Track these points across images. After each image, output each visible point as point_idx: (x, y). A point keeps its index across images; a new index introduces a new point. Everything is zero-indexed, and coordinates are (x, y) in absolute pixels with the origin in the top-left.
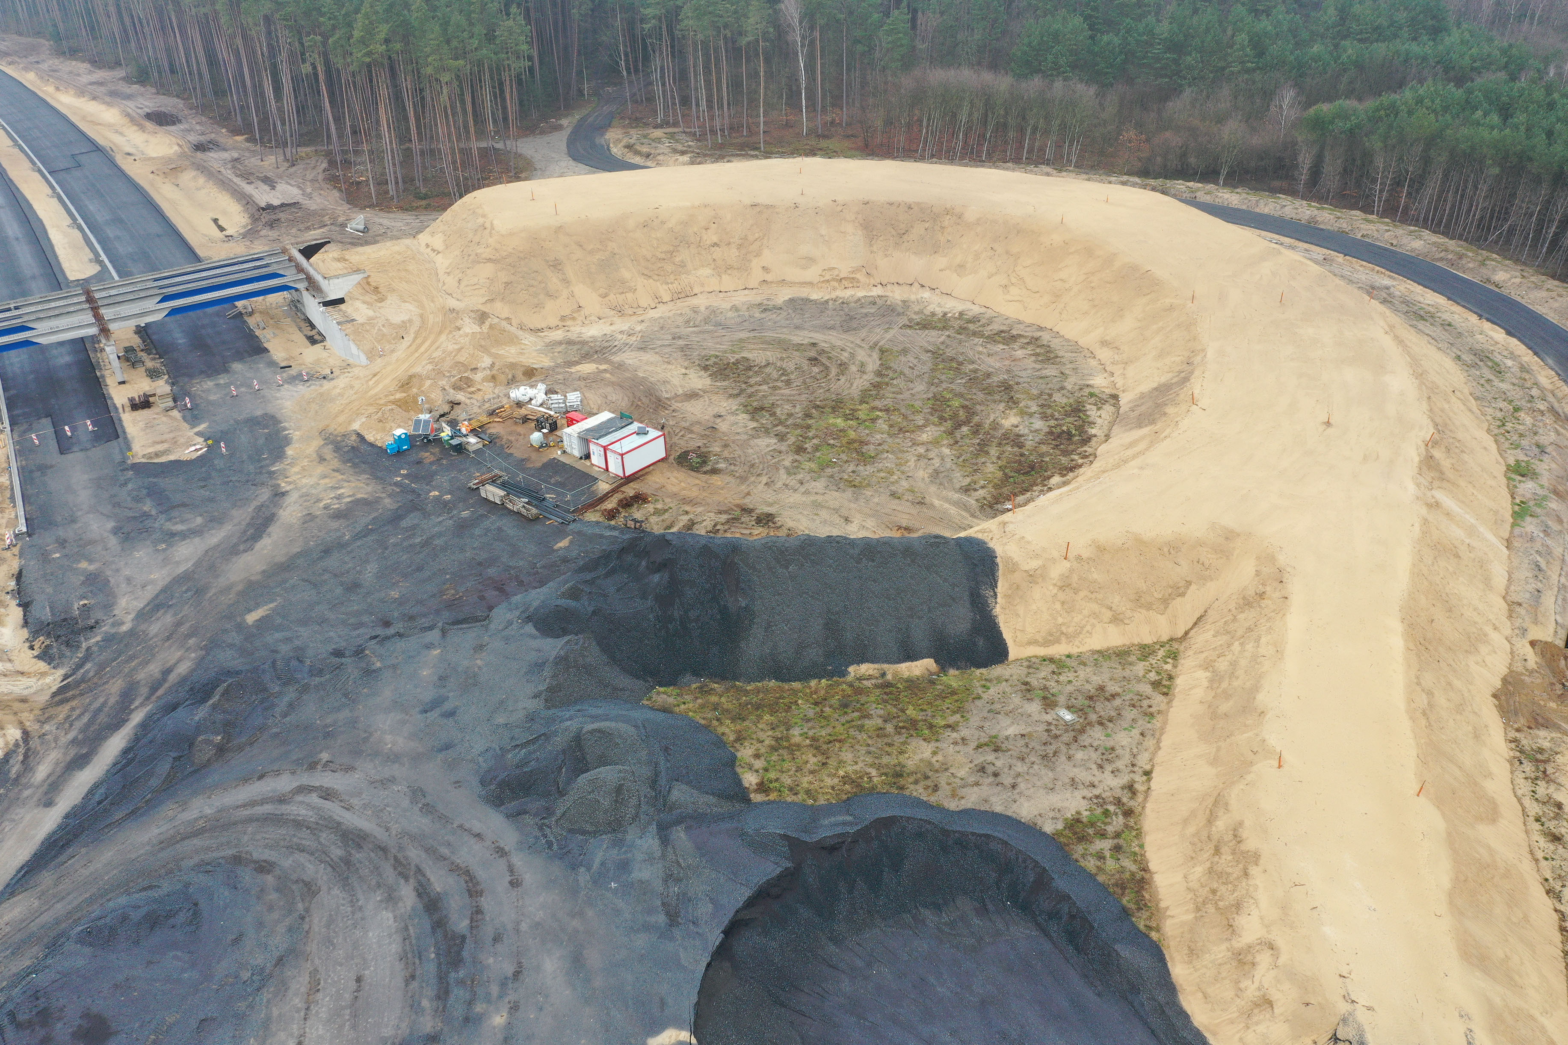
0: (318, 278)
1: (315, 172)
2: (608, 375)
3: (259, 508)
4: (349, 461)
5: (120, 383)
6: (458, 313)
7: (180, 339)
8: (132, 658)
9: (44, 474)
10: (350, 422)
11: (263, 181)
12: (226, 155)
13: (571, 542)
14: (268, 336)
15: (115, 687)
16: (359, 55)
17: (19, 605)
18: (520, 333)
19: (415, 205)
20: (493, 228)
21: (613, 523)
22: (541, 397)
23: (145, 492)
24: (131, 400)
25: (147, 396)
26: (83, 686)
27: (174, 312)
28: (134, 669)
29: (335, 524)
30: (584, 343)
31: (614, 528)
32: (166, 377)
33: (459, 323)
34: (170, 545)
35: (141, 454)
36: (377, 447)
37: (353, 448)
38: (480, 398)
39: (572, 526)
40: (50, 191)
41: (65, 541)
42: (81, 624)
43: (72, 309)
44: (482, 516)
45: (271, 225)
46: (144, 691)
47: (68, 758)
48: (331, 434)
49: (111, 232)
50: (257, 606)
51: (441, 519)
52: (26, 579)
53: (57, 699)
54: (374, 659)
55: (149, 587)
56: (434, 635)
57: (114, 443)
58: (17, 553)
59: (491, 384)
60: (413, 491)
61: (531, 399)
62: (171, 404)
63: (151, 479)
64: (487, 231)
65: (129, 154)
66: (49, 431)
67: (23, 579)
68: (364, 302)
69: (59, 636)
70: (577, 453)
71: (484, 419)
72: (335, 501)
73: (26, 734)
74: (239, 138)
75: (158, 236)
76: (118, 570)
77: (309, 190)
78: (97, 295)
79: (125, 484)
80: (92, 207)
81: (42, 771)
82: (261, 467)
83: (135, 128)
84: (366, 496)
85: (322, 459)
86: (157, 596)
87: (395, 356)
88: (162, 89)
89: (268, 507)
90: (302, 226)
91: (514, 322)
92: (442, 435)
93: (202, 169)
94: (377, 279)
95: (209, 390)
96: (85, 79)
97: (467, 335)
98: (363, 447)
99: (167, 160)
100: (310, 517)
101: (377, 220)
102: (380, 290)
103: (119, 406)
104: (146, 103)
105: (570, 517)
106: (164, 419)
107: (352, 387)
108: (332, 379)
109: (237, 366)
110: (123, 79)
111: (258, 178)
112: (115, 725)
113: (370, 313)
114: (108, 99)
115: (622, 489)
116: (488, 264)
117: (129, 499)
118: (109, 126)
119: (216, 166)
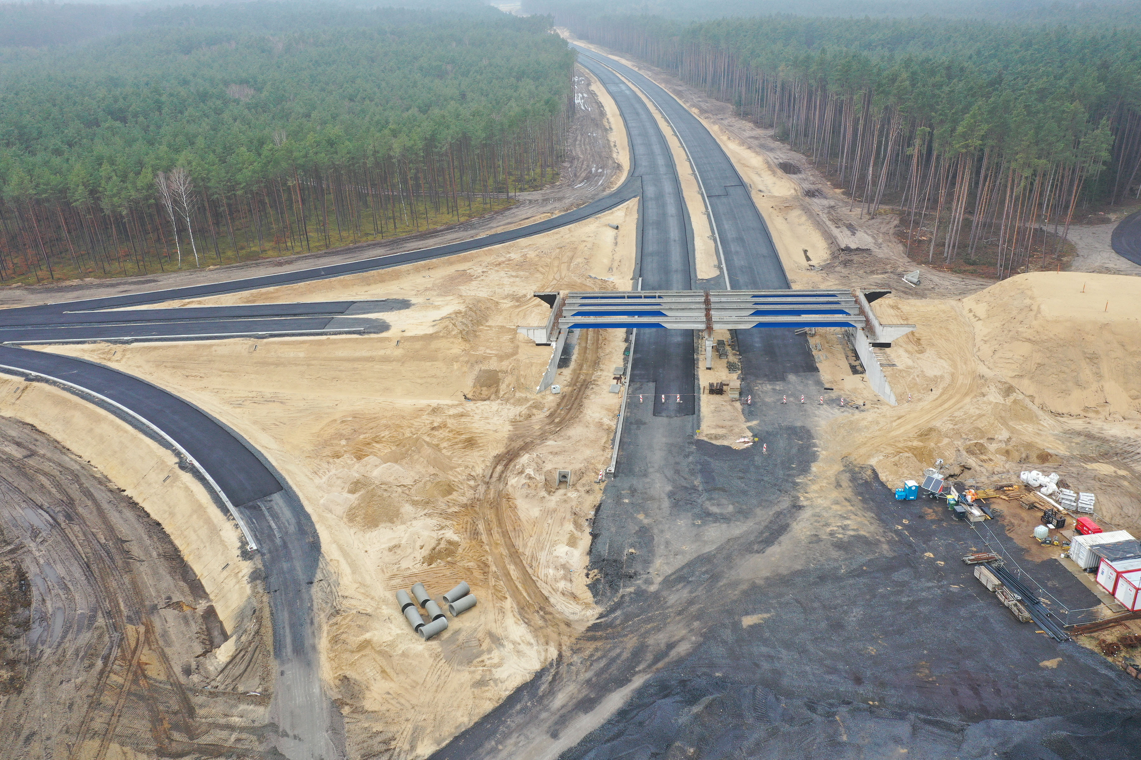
0: (875, 323)
1: (888, 226)
2: (1126, 483)
3: (779, 514)
4: (860, 494)
5: (708, 368)
6: (986, 380)
7: (757, 343)
8: (649, 620)
9: (638, 428)
10: (870, 456)
11: (847, 227)
12: (826, 202)
13: (1060, 665)
14: (821, 358)
15: (631, 642)
16: (957, 146)
17: (591, 534)
18: (1040, 413)
19: (963, 268)
20: (1039, 311)
21: (1110, 659)
22: (1052, 487)
23: (699, 467)
24: (711, 385)
25: (722, 385)
26: (610, 630)
27: (761, 325)
28: (647, 632)
29: (835, 554)
30: (1104, 440)
31: (1111, 667)
32: (740, 372)
33: (984, 390)
34: (704, 523)
35: (705, 433)
36: (886, 487)
37: (866, 482)
38: (990, 469)
39: (1063, 646)
40: (704, 210)
41: (635, 490)
42: (624, 570)
43: (693, 306)
44: (970, 596)
45: (846, 264)
46: (649, 657)
47: (580, 696)
48: (851, 463)
49: (734, 247)
50: (754, 612)
51: (930, 584)
52: (603, 513)
53: (590, 634)
54: (842, 730)
55: (679, 557)
56: (903, 729)
57: (690, 418)
58: (602, 488)
59: (1004, 458)
60: (910, 545)
61: (1041, 486)
62: (737, 396)
63: (706, 458)
64: (1033, 313)
65: (760, 191)
66: (651, 395)
67: (600, 513)
68: (907, 351)
69: (607, 574)
70: (1082, 563)
71: (991, 493)
72: (841, 531)
73: (560, 656)
74: (838, 191)
75: (764, 256)
76: (662, 531)
77: (880, 241)
78: (713, 299)
79: (687, 456)
80: (727, 226)
81: (560, 700)
82: (789, 475)
83: (770, 172)
84: (867, 535)
85: (838, 485)
86: (683, 568)
87: (921, 404)
88: (795, 147)
89: (785, 515)
90: (868, 270)
91: (1037, 401)
92: (949, 497)
93: (807, 210)
94: (921, 331)
95: (766, 392)
96: (747, 134)
97: (990, 403)
98: (876, 484)
99: (785, 200)
100: (816, 539)
101: (929, 276)
102: (922, 342)
103: (702, 387)
104: (781, 156)
105: (1063, 634)
106: (729, 407)
107: (878, 423)
108: (863, 411)
109: (792, 378)
110: (771, 137)
111: (844, 224)
112: (622, 682)
113: (910, 363)
114: (758, 150)
115: (1128, 623)
116: (1026, 344)
117: (687, 469)
118: (753, 168)
119: (816, 209)
